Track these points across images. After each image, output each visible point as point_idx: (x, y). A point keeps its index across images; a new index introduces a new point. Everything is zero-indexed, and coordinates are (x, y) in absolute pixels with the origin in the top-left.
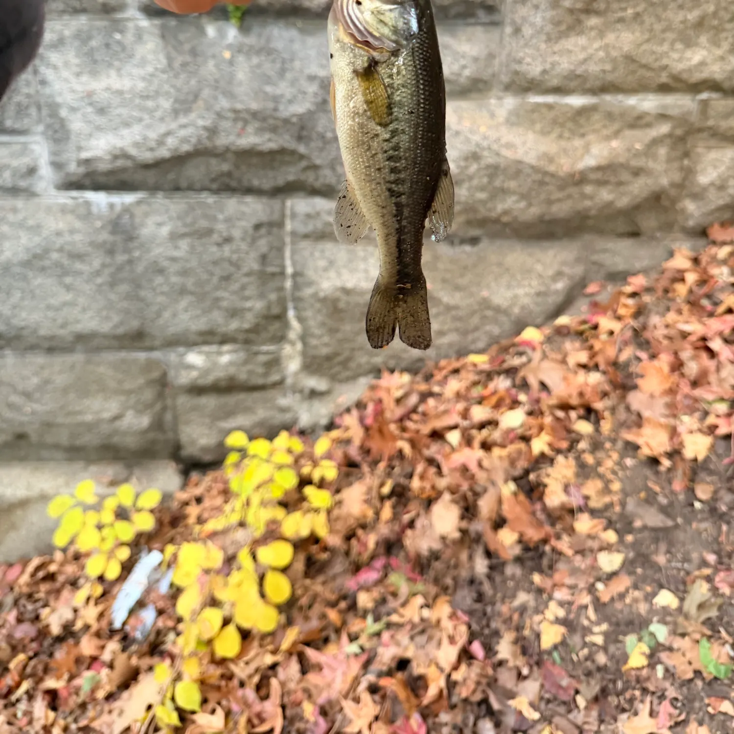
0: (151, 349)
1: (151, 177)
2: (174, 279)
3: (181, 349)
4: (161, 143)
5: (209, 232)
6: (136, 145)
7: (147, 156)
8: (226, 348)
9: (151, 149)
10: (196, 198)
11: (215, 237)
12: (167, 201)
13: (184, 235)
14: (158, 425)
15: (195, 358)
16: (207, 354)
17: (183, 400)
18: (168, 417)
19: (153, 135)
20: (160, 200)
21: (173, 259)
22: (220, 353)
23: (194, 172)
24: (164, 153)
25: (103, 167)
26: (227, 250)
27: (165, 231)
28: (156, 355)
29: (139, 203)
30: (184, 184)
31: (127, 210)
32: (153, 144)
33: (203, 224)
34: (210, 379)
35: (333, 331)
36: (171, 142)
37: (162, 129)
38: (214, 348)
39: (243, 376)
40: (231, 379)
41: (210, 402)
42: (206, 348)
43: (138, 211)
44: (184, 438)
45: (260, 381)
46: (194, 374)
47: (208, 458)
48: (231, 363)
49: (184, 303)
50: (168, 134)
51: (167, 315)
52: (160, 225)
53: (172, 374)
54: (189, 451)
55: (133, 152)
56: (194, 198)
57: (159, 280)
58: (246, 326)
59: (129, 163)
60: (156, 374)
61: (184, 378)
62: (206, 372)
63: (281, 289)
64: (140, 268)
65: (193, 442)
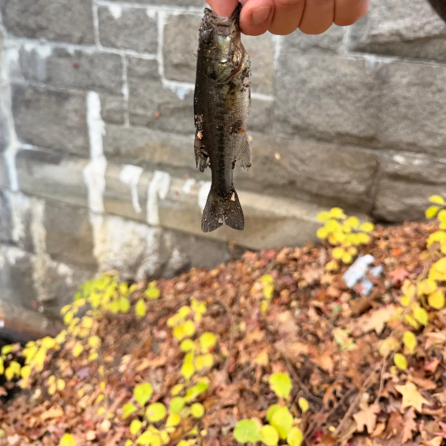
0: (375, 148)
1: (406, 48)
2: (403, 110)
3: (392, 152)
4: (422, 28)
5: (431, 84)
6: (407, 28)
7: (411, 35)
8: (420, 156)
9: (415, 31)
10: (427, 64)
11: (434, 88)
12: (408, 65)
13: (415, 85)
14: (367, 193)
15: (399, 158)
16: (407, 158)
17: (385, 182)
18: (374, 189)
19: (418, 23)
20: (406, 63)
21: (405, 98)
22: (415, 158)
23: (432, 49)
24: (422, 34)
25: (382, 40)
26: (437, 97)
27: (405, 81)
28: (377, 153)
29: (393, 63)
30: (422, 54)
31: (386, 66)
32: (416, 28)
33: (429, 79)
34: (405, 172)
36: (428, 28)
37: (424, 20)
38: (412, 155)
39: (425, 174)
40: (419, 174)
41: (401, 186)
42: (407, 154)
43: (392, 69)
44: (379, 204)
45: (433, 179)
46: (397, 167)
47: (390, 218)
48: (420, 166)
49: (402, 125)
50: (428, 23)
51: (391, 130)
52: (403, 77)
53: (382, 165)
54: (381, 212)
55: (404, 32)
56: (426, 64)
57: (393, 108)
58: (436, 144)
59: (397, 39)
60: (374, 163)
61: (391, 168)
62: (404, 167)
64: (384, 101)
65: (384, 207)
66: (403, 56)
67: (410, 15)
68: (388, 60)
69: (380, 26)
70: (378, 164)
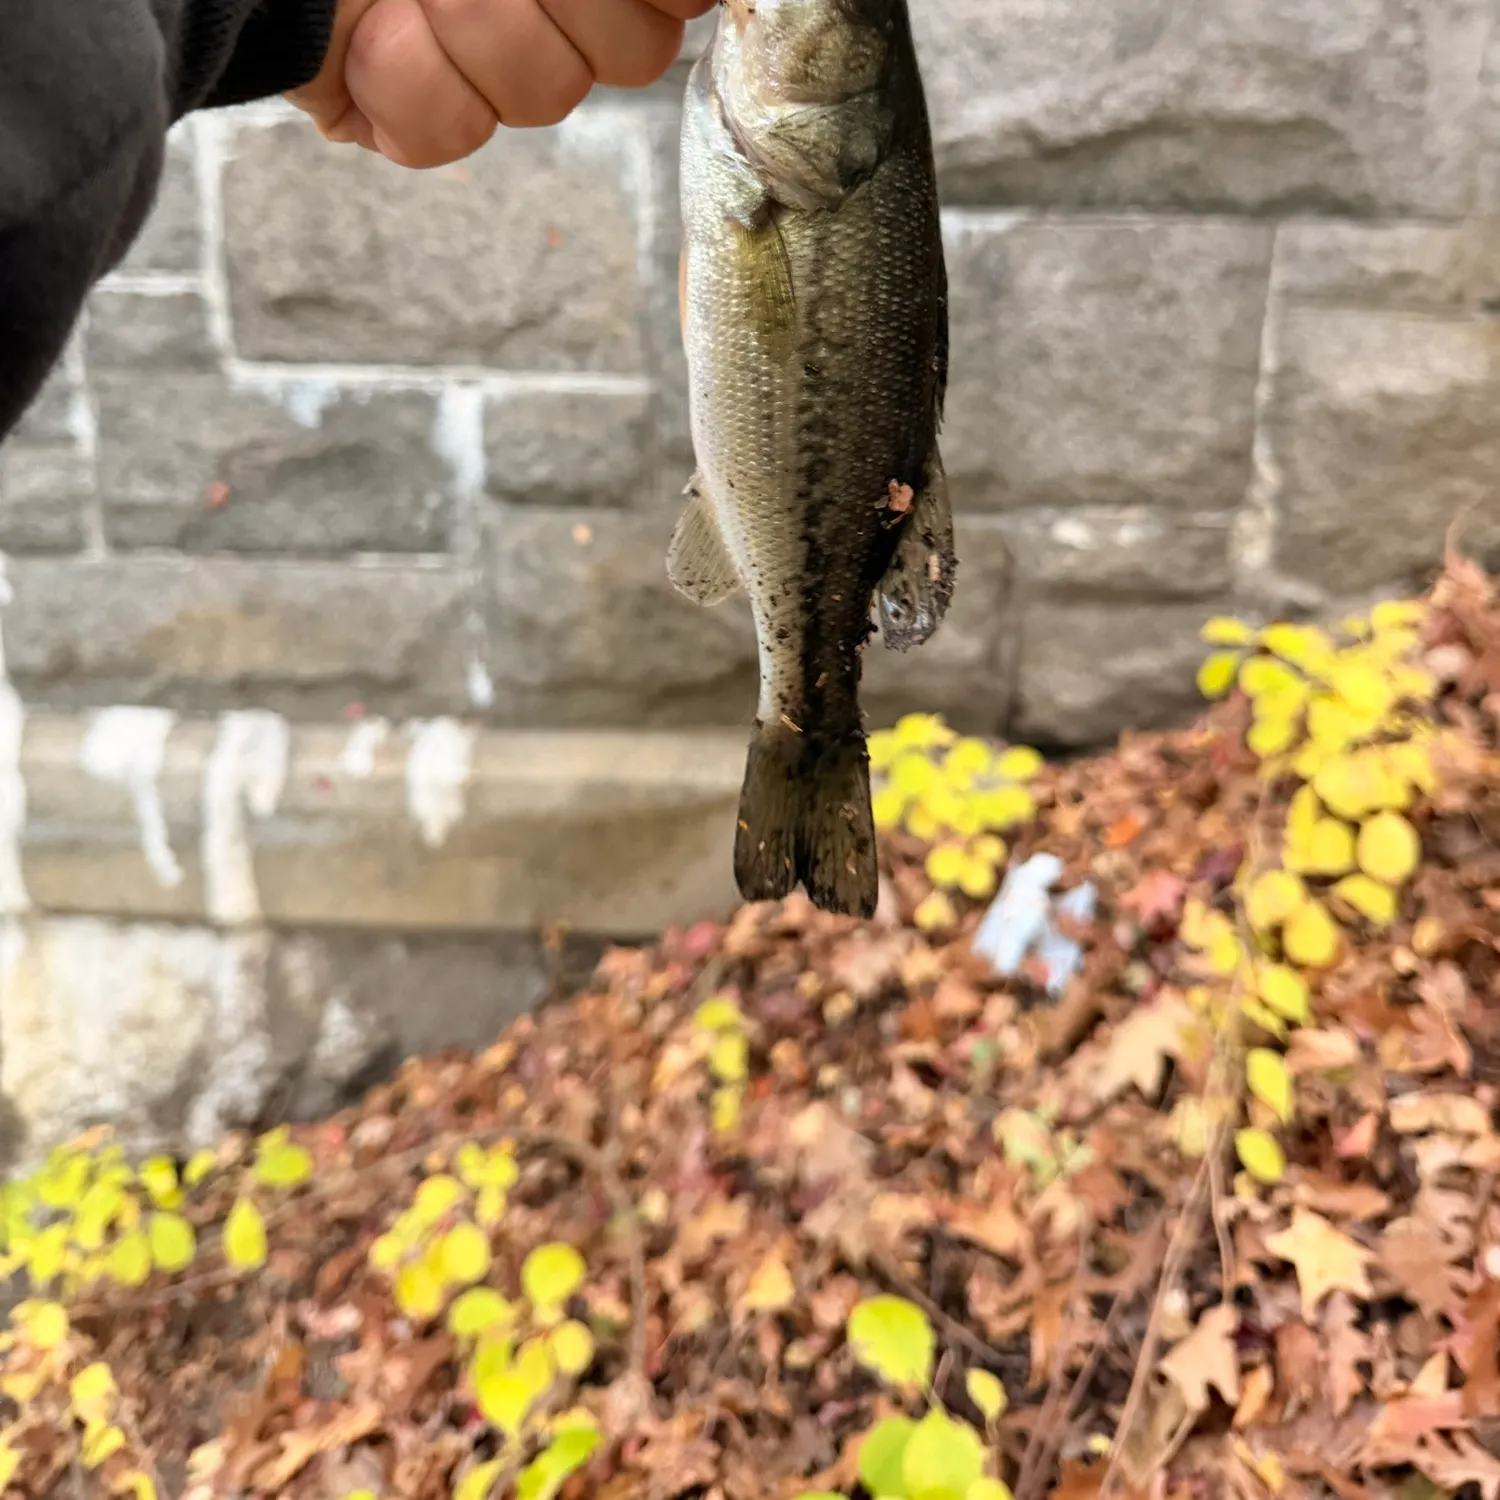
0: (995, 509)
1: (1051, 177)
2: (1065, 373)
3: (1047, 513)
4: (1094, 104)
5: (1138, 281)
6: (1049, 111)
7: (1062, 132)
8: (1134, 513)
9: (1074, 119)
10: (1118, 223)
11: (1148, 293)
12: (1061, 230)
13: (1093, 288)
14: (991, 660)
15: (1072, 531)
16: (1095, 526)
17: (1040, 615)
18: (1007, 647)
19: (1081, 94)
20: (1054, 225)
21: (1066, 334)
22: (1119, 524)
23: (1129, 169)
24: (1095, 125)
25: (978, 155)
26: (1162, 318)
27: (1060, 279)
28: (1001, 523)
29: (1016, 231)
30: (1101, 191)
31: (994, 241)
32: (1076, 110)
33: (1132, 267)
34: (1096, 572)
35: (1346, 482)
36: (1113, 104)
37: (1098, 81)
38: (1106, 514)
39: (1156, 570)
40: (1138, 573)
41: (1090, 620)
42: (1094, 513)
43: (1016, 245)
44: (1029, 693)
45: (1183, 583)
46: (1069, 560)
47: (1070, 733)
48: (1140, 545)
49: (1069, 419)
50: (1113, 87)
51: (1037, 441)
52: (1052, 268)
53: (1024, 561)
54: (1038, 716)
55: (1042, 124)
56: (1113, 221)
57: (1034, 372)
58: (1176, 468)
59: (1022, 148)
60: (996, 560)
61: (1051, 568)
62: (1092, 556)
63: (1249, 400)
64: (1005, 349)
65: (1048, 699)
66: (1041, 202)
67: (1051, 71)
68: (999, 222)
69: (966, 112)
70: (1010, 559)
